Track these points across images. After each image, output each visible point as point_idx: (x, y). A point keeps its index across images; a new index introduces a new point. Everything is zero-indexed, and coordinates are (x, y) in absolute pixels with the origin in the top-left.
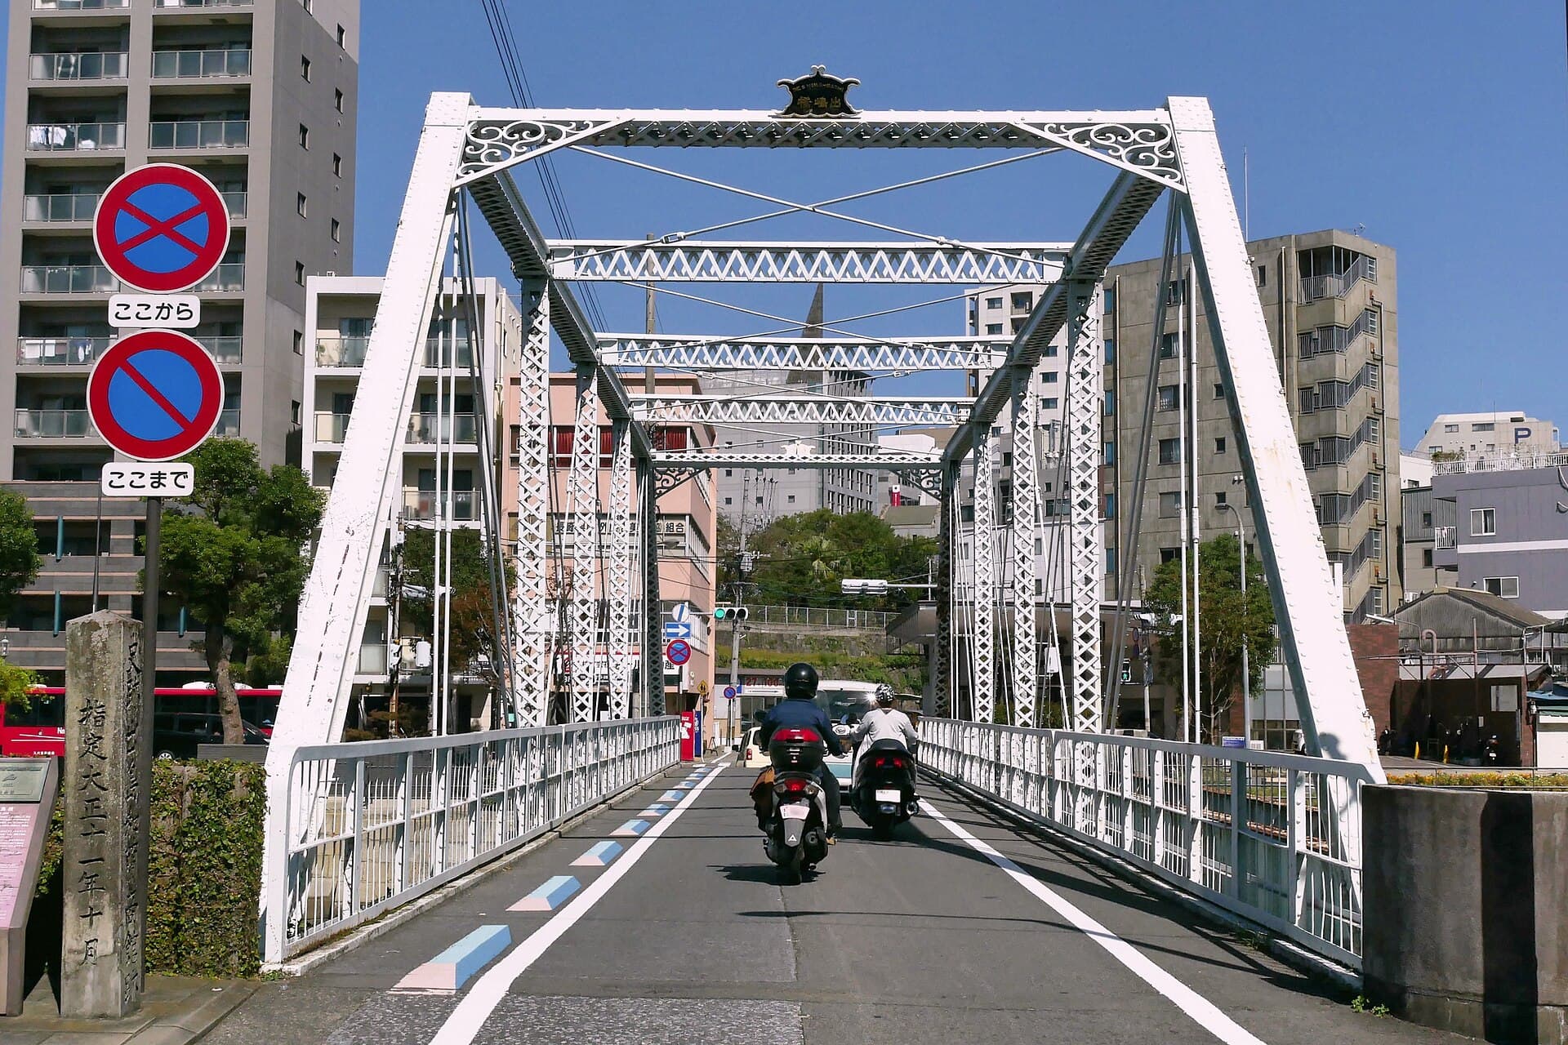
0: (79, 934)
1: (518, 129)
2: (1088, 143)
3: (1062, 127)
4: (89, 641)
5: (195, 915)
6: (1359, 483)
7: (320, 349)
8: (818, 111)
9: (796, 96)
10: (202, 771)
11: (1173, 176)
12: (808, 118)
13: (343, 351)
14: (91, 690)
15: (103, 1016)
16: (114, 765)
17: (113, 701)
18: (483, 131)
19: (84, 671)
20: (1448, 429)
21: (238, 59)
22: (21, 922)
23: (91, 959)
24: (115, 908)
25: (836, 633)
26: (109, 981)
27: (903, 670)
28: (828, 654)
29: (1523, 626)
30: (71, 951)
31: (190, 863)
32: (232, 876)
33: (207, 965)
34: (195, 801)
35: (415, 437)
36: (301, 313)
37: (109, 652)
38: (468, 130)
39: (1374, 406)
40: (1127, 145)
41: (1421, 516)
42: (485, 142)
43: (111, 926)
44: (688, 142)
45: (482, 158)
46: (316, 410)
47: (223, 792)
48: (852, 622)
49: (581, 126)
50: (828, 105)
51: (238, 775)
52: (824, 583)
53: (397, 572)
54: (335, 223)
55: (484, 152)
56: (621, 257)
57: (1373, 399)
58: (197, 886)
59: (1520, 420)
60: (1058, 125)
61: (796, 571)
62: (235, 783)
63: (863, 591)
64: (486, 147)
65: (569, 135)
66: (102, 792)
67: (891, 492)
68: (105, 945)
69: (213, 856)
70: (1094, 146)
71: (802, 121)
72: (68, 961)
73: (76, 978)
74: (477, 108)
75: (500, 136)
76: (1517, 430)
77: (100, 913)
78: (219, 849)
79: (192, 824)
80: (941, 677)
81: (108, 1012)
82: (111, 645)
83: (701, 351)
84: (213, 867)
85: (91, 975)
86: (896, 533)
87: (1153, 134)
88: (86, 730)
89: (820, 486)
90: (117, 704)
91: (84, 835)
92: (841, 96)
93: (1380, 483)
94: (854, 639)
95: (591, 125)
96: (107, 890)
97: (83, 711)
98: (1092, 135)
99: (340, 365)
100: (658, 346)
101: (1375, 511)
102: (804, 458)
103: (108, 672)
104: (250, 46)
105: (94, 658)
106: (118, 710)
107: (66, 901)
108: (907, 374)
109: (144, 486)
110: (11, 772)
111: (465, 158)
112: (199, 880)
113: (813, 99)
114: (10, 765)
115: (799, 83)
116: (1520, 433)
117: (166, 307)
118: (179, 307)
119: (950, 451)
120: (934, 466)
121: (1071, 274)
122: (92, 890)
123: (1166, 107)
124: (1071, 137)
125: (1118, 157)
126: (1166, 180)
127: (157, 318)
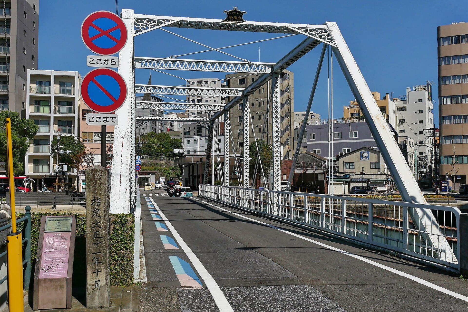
0: (93, 278)
1: (149, 21)
2: (308, 33)
3: (300, 28)
4: (94, 176)
5: (115, 265)
6: (285, 127)
7: (31, 88)
8: (234, 20)
9: (229, 15)
10: (117, 218)
11: (332, 43)
12: (231, 22)
13: (37, 89)
14: (95, 193)
15: (102, 307)
16: (104, 219)
17: (103, 197)
18: (139, 21)
19: (93, 187)
20: (296, 115)
21: (7, 11)
22: (71, 276)
23: (97, 287)
24: (106, 269)
25: (158, 162)
26: (104, 295)
27: (174, 171)
28: (156, 167)
29: (322, 160)
30: (90, 285)
31: (113, 248)
32: (128, 252)
33: (120, 282)
34: (115, 228)
35: (57, 112)
36: (25, 80)
37: (101, 180)
38: (134, 20)
39: (288, 109)
40: (318, 34)
41: (297, 135)
42: (140, 24)
43: (104, 275)
44: (197, 27)
45: (140, 28)
46: (30, 104)
47: (124, 224)
48: (162, 159)
49: (168, 21)
50: (237, 19)
51: (129, 219)
52: (155, 150)
53: (58, 147)
54: (33, 56)
56: (154, 62)
57: (288, 108)
58: (116, 256)
59: (312, 113)
60: (299, 28)
61: (149, 147)
62: (128, 221)
63: (179, 152)
65: (165, 23)
66: (100, 229)
67: (167, 128)
68: (103, 283)
69: (122, 246)
70: (309, 34)
71: (230, 23)
72: (89, 288)
73: (92, 294)
74: (136, 14)
75: (144, 23)
77: (100, 271)
78: (123, 243)
79: (114, 235)
80: (207, 174)
81: (104, 306)
82: (103, 177)
83: (163, 90)
84: (122, 249)
85: (97, 293)
86: (172, 138)
87: (324, 31)
88: (94, 207)
89: (150, 126)
90: (105, 198)
91: (94, 244)
92: (241, 16)
93: (289, 127)
94: (162, 163)
95: (170, 21)
96: (103, 263)
97: (92, 200)
98: (308, 30)
99: (36, 93)
100: (151, 88)
101: (289, 134)
102: (175, 119)
103: (102, 187)
104: (10, 8)
105: (96, 182)
106: (105, 200)
107: (88, 267)
108: (214, 97)
109: (101, 122)
110: (59, 221)
111: (135, 28)
112: (117, 254)
113: (233, 17)
114: (60, 219)
115: (230, 12)
116: (312, 116)
117: (107, 60)
118: (111, 61)
119: (212, 118)
120: (208, 121)
121: (274, 71)
122: (97, 263)
123: (326, 24)
124: (303, 31)
125: (317, 37)
126: (330, 44)
127: (104, 64)
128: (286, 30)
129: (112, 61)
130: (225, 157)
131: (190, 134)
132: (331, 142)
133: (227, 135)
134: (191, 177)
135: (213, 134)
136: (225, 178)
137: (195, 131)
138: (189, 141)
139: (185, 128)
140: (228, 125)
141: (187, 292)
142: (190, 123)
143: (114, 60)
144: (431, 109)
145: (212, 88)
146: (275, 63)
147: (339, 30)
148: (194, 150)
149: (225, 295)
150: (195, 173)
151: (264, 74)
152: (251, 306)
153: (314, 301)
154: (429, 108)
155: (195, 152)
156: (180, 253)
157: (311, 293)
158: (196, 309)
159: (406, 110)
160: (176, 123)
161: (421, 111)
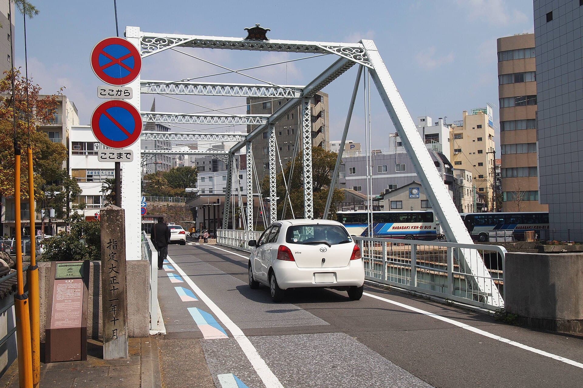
0: (110, 327)
1: (158, 40)
2: (341, 53)
3: (332, 47)
8: (256, 39)
9: (250, 33)
11: (368, 64)
12: (253, 41)
18: (146, 40)
20: (333, 145)
23: (115, 337)
38: (141, 39)
39: (323, 138)
40: (352, 54)
42: (148, 44)
45: (148, 49)
48: (170, 201)
49: (180, 40)
50: (260, 37)
55: (149, 47)
56: (163, 86)
57: (323, 136)
59: (352, 143)
60: (331, 46)
63: (192, 192)
64: (149, 45)
65: (176, 43)
66: (117, 274)
67: (176, 162)
74: (143, 32)
75: (153, 42)
76: (351, 145)
77: (118, 319)
80: (226, 217)
87: (359, 51)
88: (110, 251)
91: (110, 290)
92: (265, 34)
94: (171, 205)
95: (183, 40)
97: (107, 243)
98: (341, 50)
100: (159, 116)
102: (187, 152)
108: (234, 126)
109: (114, 158)
110: (70, 267)
111: (142, 49)
113: (255, 35)
114: (71, 264)
115: (251, 29)
116: (352, 146)
117: (120, 91)
118: (124, 91)
119: (232, 150)
120: (227, 154)
121: (304, 95)
122: (114, 310)
123: (361, 42)
124: (335, 51)
125: (351, 57)
126: (366, 65)
127: (116, 95)
128: (316, 49)
129: (126, 91)
130: (248, 196)
131: (204, 170)
132: (369, 177)
133: (250, 171)
134: (207, 222)
135: (233, 169)
136: (248, 221)
137: (211, 166)
138: (203, 179)
139: (198, 163)
140: (251, 159)
141: (211, 341)
142: (204, 156)
143: (128, 91)
144: (493, 136)
145: (231, 116)
146: (305, 86)
147: (376, 49)
148: (209, 189)
149: (253, 344)
150: (212, 217)
151: (293, 98)
152: (281, 353)
153: (348, 347)
154: (490, 135)
155: (211, 192)
156: (200, 305)
157: (345, 339)
158: (222, 358)
159: (462, 138)
160: (186, 157)
161: (480, 139)
